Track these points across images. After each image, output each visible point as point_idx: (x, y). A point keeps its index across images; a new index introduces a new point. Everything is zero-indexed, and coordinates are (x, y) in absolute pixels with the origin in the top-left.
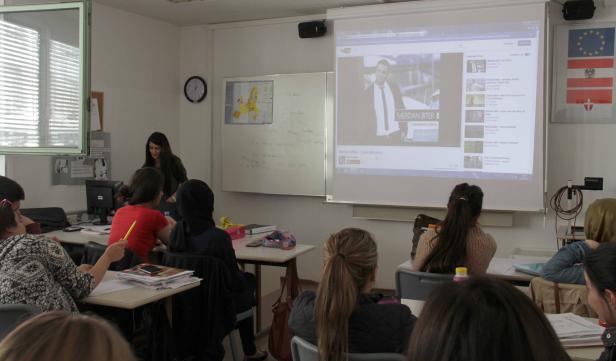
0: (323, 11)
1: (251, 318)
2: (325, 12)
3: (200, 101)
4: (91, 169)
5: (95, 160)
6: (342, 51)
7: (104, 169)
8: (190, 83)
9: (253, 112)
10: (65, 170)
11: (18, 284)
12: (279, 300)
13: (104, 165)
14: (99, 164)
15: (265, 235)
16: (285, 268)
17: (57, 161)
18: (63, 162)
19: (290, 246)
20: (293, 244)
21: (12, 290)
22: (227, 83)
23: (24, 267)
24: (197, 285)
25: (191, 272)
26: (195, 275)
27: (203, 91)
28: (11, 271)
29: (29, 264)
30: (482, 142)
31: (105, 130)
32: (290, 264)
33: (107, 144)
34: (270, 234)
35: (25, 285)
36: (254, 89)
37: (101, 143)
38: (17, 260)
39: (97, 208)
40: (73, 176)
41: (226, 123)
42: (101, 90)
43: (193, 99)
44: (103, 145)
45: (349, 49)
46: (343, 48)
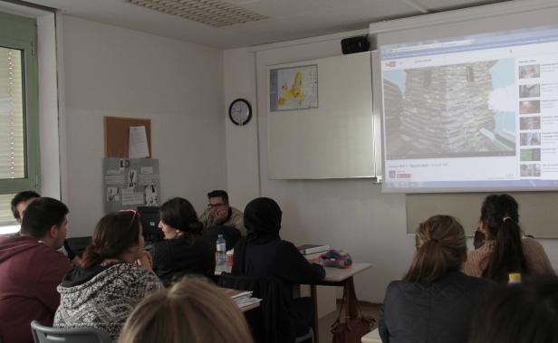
0: (365, 25)
1: (311, 339)
2: (368, 27)
3: (244, 123)
4: (142, 196)
5: (146, 187)
6: (387, 65)
7: (154, 195)
8: (234, 106)
9: (299, 98)
10: (117, 198)
12: (338, 321)
13: (154, 191)
14: (149, 191)
15: (320, 254)
16: (342, 288)
17: (109, 189)
18: (115, 190)
19: (345, 264)
20: (349, 263)
22: (271, 71)
24: (256, 306)
25: (250, 293)
26: (254, 296)
27: (248, 113)
28: (102, 305)
30: (539, 150)
31: (154, 157)
32: (348, 283)
33: (156, 170)
34: (325, 253)
35: (106, 323)
36: (298, 74)
37: (150, 170)
39: (150, 234)
40: (124, 204)
41: (272, 110)
42: (149, 118)
43: (237, 121)
44: (152, 172)
45: (394, 62)
46: (388, 62)
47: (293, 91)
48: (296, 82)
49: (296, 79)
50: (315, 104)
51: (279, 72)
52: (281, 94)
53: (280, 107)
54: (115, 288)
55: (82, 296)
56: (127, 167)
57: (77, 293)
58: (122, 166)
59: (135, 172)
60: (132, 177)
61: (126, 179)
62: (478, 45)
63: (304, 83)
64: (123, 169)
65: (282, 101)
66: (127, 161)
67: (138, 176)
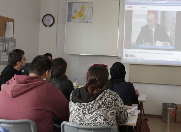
3: (50, 26)
6: (128, 7)
8: (45, 17)
9: (82, 17)
11: (107, 120)
21: (103, 122)
22: (69, 3)
23: (110, 112)
27: (52, 21)
28: (105, 112)
29: (112, 111)
31: (15, 38)
35: (109, 121)
36: (83, 6)
38: (108, 107)
41: (68, 21)
42: (14, 18)
43: (47, 25)
44: (13, 45)
45: (131, 6)
46: (128, 6)
47: (80, 13)
48: (82, 9)
49: (82, 8)
50: (90, 21)
51: (73, 4)
52: (74, 14)
53: (72, 20)
54: (109, 102)
55: (94, 107)
56: (4, 42)
57: (91, 106)
58: (2, 41)
59: (7, 45)
60: (6, 47)
61: (3, 48)
62: (169, 4)
63: (86, 10)
64: (2, 43)
65: (74, 18)
66: (4, 39)
67: (8, 47)
